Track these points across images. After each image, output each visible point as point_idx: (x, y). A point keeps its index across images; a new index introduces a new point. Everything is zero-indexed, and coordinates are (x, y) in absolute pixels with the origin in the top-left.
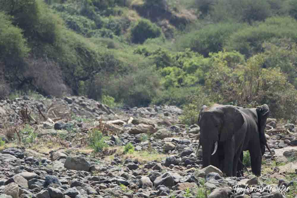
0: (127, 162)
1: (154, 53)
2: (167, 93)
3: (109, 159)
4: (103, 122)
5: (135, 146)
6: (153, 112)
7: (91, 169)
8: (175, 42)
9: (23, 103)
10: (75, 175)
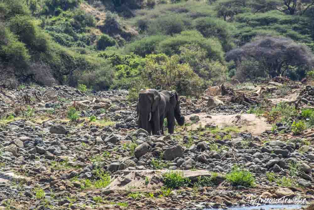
0: (91, 127)
1: (111, 56)
2: (120, 82)
3: (80, 125)
4: (76, 102)
5: (97, 117)
6: (111, 94)
7: (67, 133)
8: (125, 49)
9: (27, 91)
10: (56, 137)
